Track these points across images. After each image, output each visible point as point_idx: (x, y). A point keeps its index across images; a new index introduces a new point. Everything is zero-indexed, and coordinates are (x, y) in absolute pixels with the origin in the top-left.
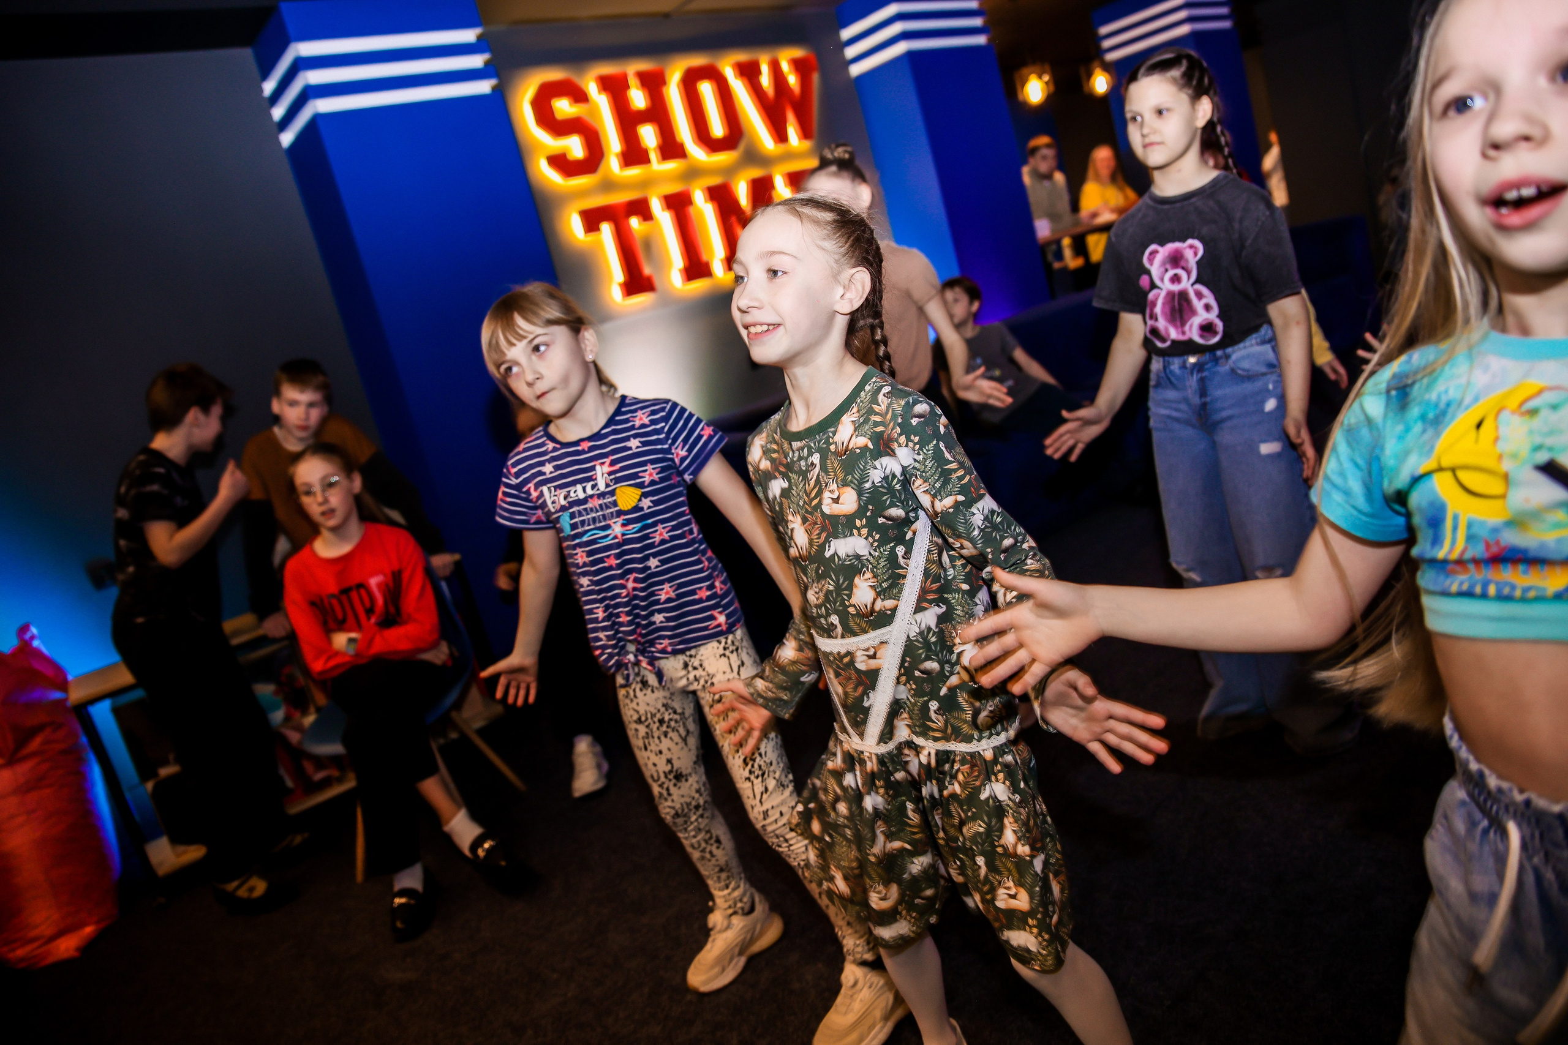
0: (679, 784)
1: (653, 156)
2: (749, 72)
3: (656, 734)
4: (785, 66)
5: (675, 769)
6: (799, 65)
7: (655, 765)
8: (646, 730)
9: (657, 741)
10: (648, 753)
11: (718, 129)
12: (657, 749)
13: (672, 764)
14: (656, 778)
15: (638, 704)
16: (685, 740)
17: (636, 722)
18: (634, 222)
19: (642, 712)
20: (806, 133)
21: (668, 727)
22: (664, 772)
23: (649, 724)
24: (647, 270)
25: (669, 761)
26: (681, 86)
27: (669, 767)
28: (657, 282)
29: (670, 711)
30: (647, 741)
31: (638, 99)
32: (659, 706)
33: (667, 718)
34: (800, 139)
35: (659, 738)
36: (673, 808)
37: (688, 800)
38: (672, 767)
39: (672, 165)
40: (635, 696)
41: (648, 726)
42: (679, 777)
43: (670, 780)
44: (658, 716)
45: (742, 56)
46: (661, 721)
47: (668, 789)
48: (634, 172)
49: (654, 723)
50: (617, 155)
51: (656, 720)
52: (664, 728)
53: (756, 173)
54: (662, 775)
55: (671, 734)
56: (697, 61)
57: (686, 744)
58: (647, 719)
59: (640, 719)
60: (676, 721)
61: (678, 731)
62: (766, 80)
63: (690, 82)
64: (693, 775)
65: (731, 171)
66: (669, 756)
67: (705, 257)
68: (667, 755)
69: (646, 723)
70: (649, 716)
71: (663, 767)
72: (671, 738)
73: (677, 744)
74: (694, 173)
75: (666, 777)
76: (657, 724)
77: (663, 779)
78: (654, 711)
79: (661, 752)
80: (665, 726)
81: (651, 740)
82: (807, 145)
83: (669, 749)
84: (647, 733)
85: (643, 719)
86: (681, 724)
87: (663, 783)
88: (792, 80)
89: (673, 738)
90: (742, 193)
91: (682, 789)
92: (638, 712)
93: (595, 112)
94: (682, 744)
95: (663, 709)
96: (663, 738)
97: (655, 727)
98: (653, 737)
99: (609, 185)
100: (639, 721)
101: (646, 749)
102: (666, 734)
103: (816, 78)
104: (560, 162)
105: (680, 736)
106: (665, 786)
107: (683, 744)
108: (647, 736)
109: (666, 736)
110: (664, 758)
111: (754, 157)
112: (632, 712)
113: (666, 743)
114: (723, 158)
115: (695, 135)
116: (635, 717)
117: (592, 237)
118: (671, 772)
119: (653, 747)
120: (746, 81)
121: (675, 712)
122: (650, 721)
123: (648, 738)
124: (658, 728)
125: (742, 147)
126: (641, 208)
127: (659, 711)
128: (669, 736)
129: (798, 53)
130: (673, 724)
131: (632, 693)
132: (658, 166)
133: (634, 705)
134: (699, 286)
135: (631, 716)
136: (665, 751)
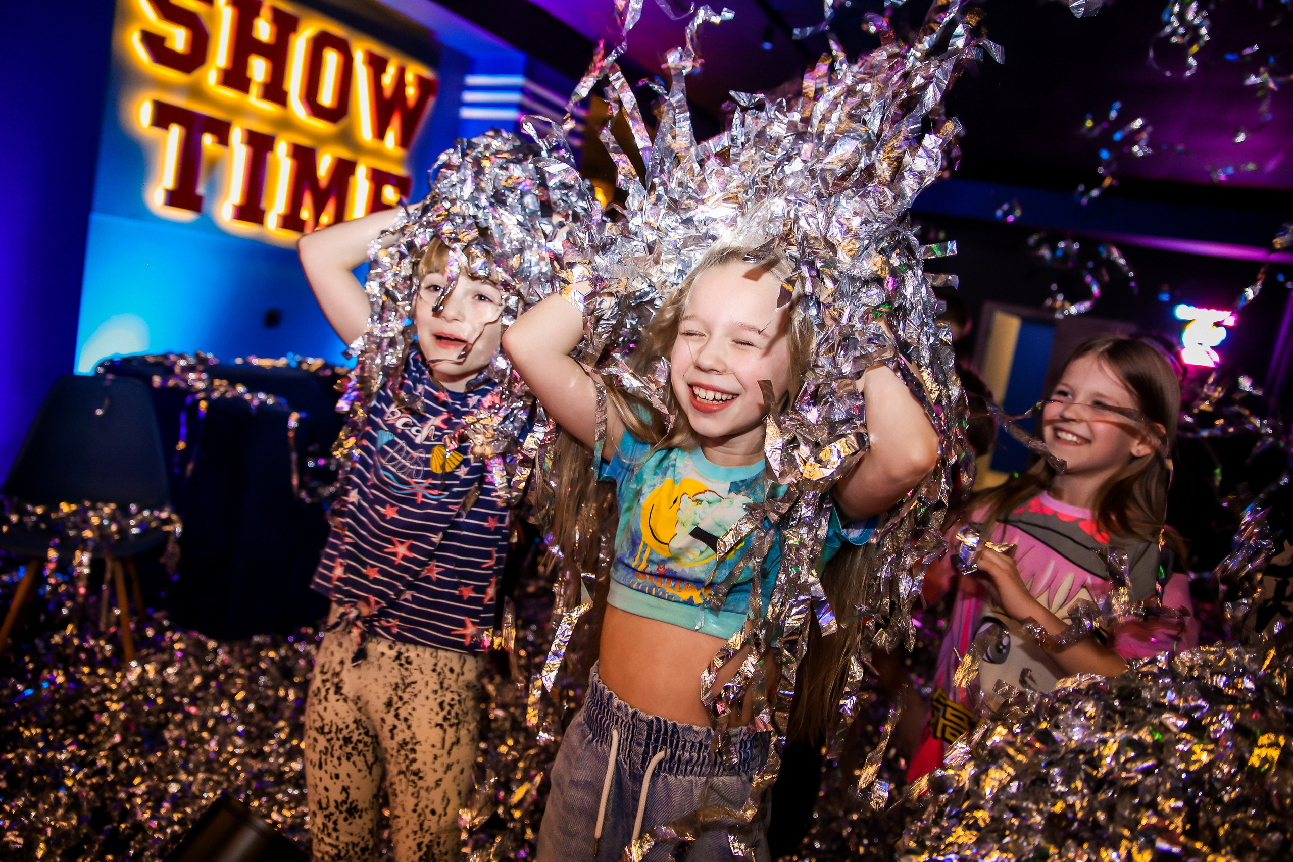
0: (350, 820)
1: (255, 89)
2: (377, 65)
3: (337, 754)
4: (410, 77)
5: (350, 800)
6: (422, 83)
7: (326, 789)
8: (327, 745)
9: (336, 762)
10: (321, 773)
11: (327, 97)
12: (334, 771)
13: (348, 794)
14: (324, 806)
15: (325, 709)
16: (370, 768)
17: (317, 730)
18: (208, 140)
19: (327, 721)
20: (404, 141)
21: (353, 749)
22: (336, 802)
23: (332, 739)
24: (201, 190)
25: (345, 789)
26: (311, 44)
27: (344, 795)
28: (205, 205)
29: (362, 731)
30: (324, 757)
31: (263, 30)
32: (350, 720)
33: (355, 738)
34: (397, 145)
35: (339, 759)
36: (336, 847)
37: (356, 840)
38: (347, 798)
39: (269, 108)
40: (326, 699)
41: (329, 741)
42: (353, 811)
43: (341, 812)
44: (345, 732)
45: (378, 49)
46: (347, 740)
47: (335, 823)
48: (230, 94)
49: (338, 739)
50: (219, 69)
51: (341, 736)
52: (349, 749)
53: (345, 154)
54: (332, 804)
55: (355, 758)
56: (336, 30)
57: (370, 773)
58: (330, 732)
59: (322, 728)
60: (366, 745)
61: (364, 756)
62: (388, 79)
63: (320, 43)
64: (369, 812)
65: (324, 140)
66: (347, 783)
67: (264, 205)
68: (344, 781)
69: (329, 737)
70: (334, 729)
71: (336, 795)
72: (354, 763)
73: (360, 770)
74: (287, 124)
75: (337, 807)
76: (342, 742)
77: (332, 809)
78: (341, 725)
79: (337, 776)
80: (350, 746)
81: (329, 759)
82: (399, 152)
83: (349, 776)
84: (326, 748)
85: (326, 729)
86: (371, 749)
87: (332, 814)
88: (411, 92)
89: (357, 763)
90: (324, 166)
91: (353, 825)
92: (322, 719)
93: (214, 17)
94: (365, 772)
95: (353, 726)
96: (344, 760)
97: (338, 744)
98: (332, 756)
99: (196, 92)
100: (321, 730)
101: (320, 767)
102: (349, 757)
103: (431, 102)
104: (154, 43)
105: (366, 762)
106: (334, 818)
107: (367, 773)
108: (326, 752)
109: (348, 759)
110: (340, 784)
111: (347, 138)
112: (315, 716)
113: (346, 767)
114: (321, 126)
115: (304, 91)
116: (318, 724)
117: (157, 132)
118: (344, 802)
119: (329, 767)
120: (371, 71)
121: (367, 734)
122: (333, 735)
123: (326, 754)
124: (341, 747)
125: (342, 124)
126: (221, 131)
127: (347, 727)
128: (352, 759)
129: (427, 73)
130: (360, 746)
131: (323, 693)
132: (254, 100)
133: (320, 708)
134: (246, 228)
135: (314, 721)
136: (343, 776)
